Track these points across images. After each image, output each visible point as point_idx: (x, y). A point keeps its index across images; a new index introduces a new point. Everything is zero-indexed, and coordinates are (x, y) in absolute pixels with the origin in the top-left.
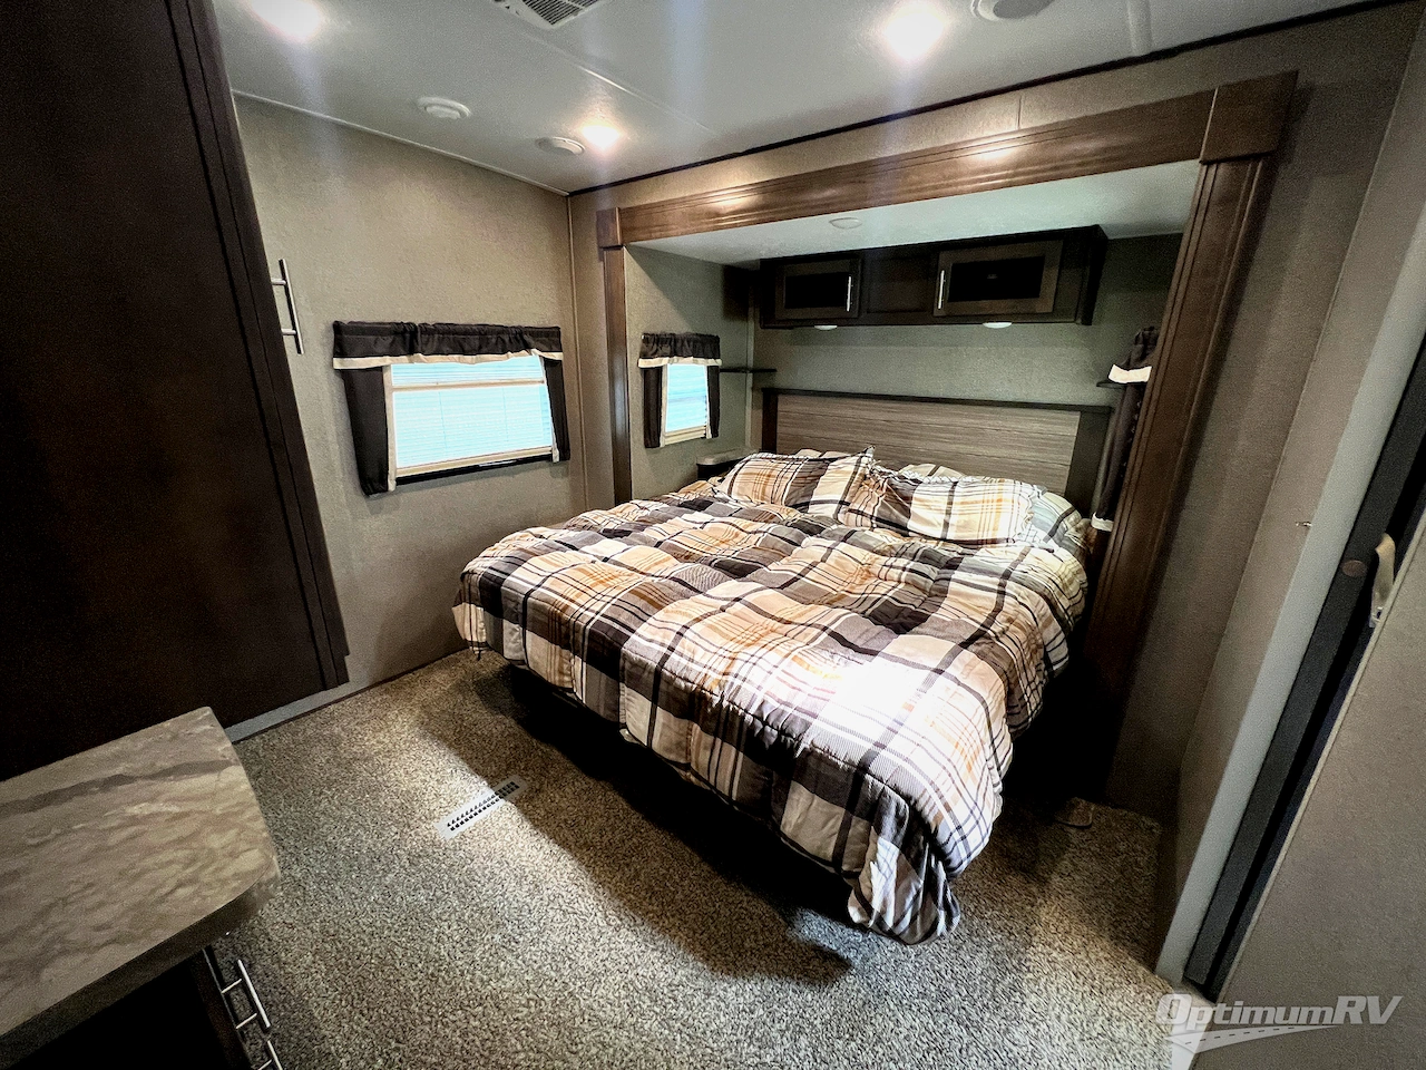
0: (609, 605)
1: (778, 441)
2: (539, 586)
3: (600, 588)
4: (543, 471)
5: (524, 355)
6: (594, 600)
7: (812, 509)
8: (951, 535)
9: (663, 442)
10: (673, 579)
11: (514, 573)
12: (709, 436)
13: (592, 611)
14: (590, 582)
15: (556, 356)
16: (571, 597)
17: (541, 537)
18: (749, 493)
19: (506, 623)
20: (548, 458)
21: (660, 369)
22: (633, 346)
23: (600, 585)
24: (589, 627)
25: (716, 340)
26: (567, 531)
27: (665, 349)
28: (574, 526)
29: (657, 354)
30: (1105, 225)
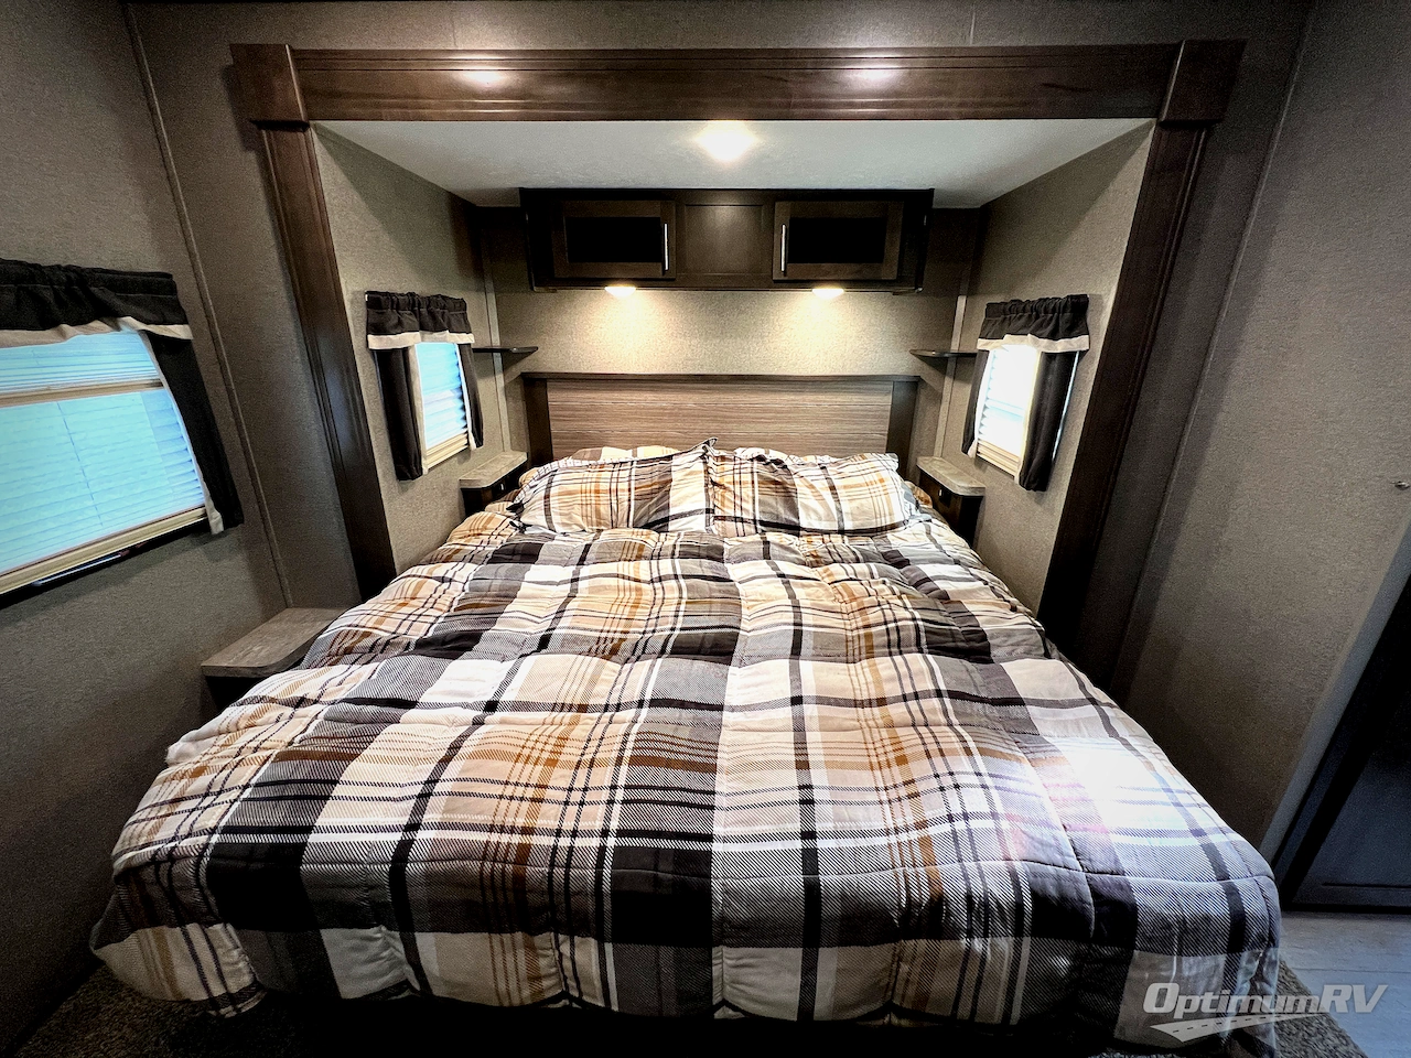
0: (617, 808)
1: (554, 441)
2: (413, 827)
3: (560, 777)
4: (191, 557)
5: (96, 330)
6: (573, 809)
7: (672, 526)
8: (848, 526)
9: (426, 464)
10: (655, 703)
11: (321, 822)
12: (473, 444)
13: (590, 834)
14: (535, 773)
15: (179, 331)
16: (520, 822)
17: (301, 702)
19: (328, 935)
20: (199, 530)
21: (405, 350)
22: (355, 314)
23: (557, 772)
24: (607, 872)
25: (462, 305)
26: (340, 669)
27: (408, 317)
28: (348, 651)
29: (400, 327)
30: (940, 191)
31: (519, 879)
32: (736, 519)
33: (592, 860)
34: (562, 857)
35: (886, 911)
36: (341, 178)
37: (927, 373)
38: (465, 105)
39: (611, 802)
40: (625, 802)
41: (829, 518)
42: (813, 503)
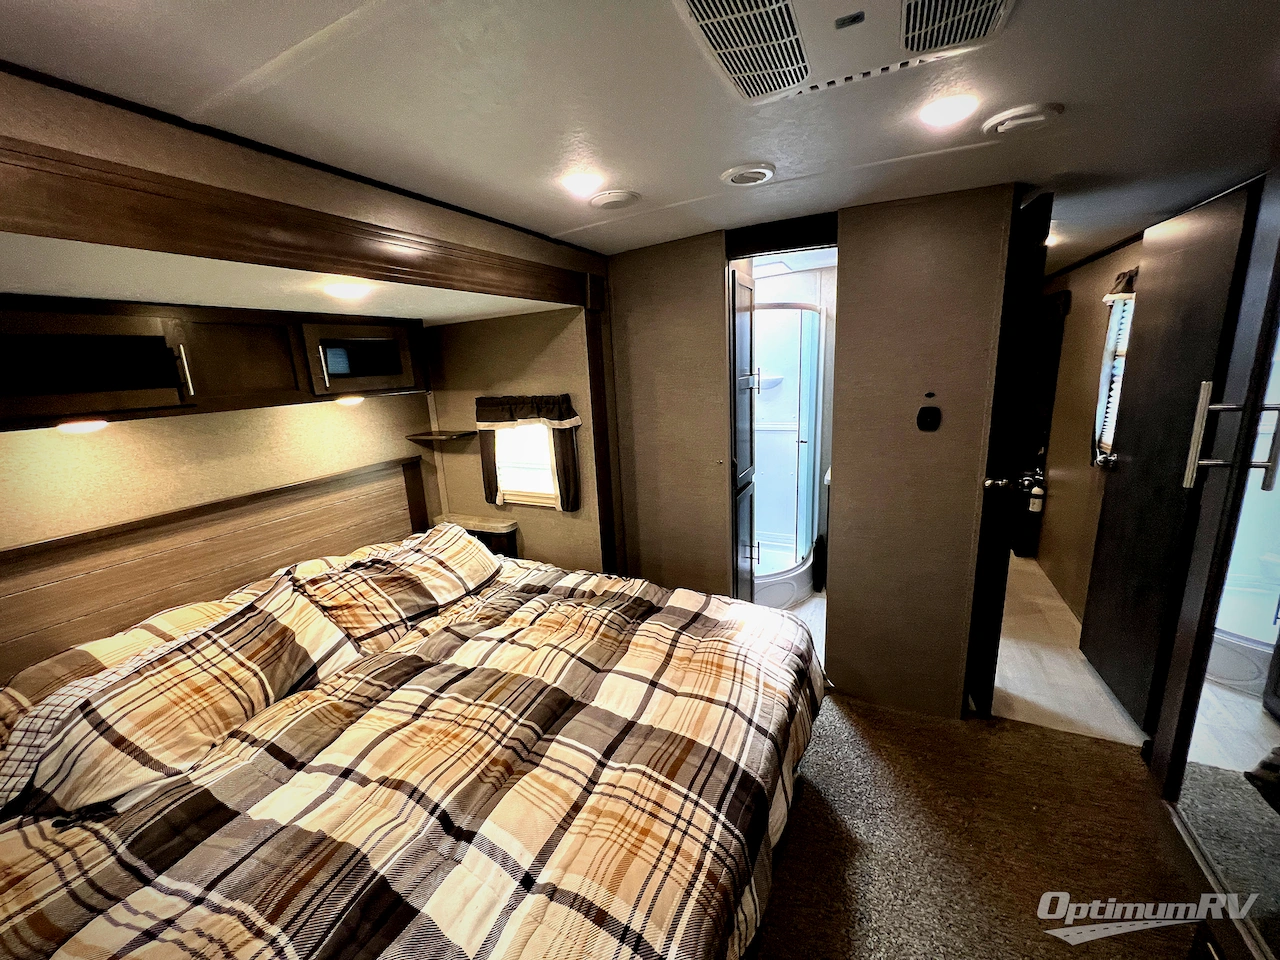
0: (702, 802)
8: (472, 586)
30: (427, 321)
31: (725, 892)
32: (385, 629)
33: (728, 836)
34: (721, 853)
37: (420, 451)
39: (696, 804)
40: (700, 795)
41: (456, 588)
42: (438, 582)
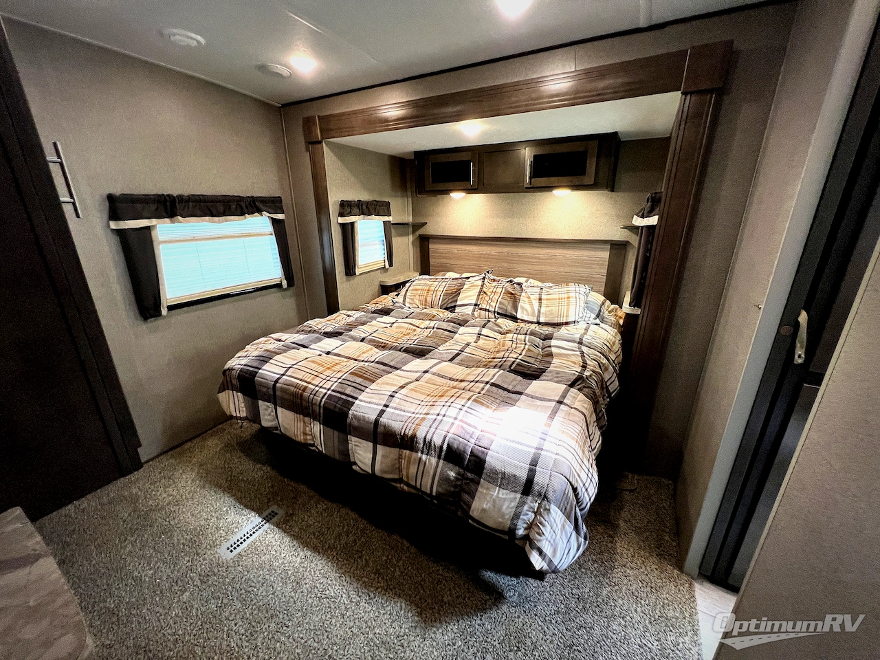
0: (336, 383)
1: (431, 268)
2: (283, 375)
4: (274, 295)
5: (255, 216)
6: (325, 381)
7: (458, 310)
8: (542, 320)
9: (358, 271)
10: (377, 362)
11: (264, 368)
12: (387, 266)
13: (325, 388)
14: (321, 369)
15: (280, 216)
16: (308, 380)
17: (280, 340)
18: (417, 302)
19: (260, 402)
20: (279, 286)
21: (352, 224)
22: (333, 209)
23: (328, 371)
24: (324, 400)
25: (388, 204)
26: (298, 335)
27: (356, 210)
28: (302, 331)
29: (350, 214)
30: (621, 132)
31: (302, 395)
32: (486, 310)
33: (321, 396)
34: (314, 392)
35: (396, 435)
36: (334, 158)
38: (385, 125)
40: (339, 383)
41: (533, 315)
42: (527, 306)
